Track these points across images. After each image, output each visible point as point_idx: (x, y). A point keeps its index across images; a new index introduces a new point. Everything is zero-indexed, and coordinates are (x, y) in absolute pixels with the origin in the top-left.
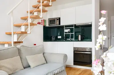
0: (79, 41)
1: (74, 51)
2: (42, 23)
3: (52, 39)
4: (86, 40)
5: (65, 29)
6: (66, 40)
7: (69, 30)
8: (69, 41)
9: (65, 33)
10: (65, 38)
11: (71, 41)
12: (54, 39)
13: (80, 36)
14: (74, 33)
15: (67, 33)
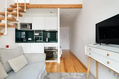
0: (46, 42)
1: (45, 50)
2: (14, 26)
3: (24, 41)
4: (51, 41)
5: (35, 33)
6: (36, 42)
7: (39, 34)
8: (39, 42)
9: (35, 36)
10: (35, 40)
11: (41, 42)
12: (25, 41)
13: (47, 38)
14: (42, 36)
15: (37, 36)
